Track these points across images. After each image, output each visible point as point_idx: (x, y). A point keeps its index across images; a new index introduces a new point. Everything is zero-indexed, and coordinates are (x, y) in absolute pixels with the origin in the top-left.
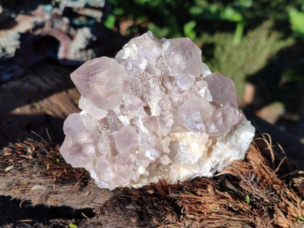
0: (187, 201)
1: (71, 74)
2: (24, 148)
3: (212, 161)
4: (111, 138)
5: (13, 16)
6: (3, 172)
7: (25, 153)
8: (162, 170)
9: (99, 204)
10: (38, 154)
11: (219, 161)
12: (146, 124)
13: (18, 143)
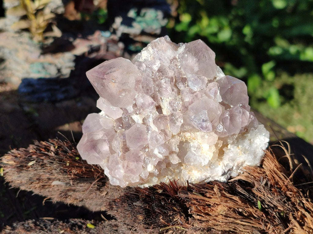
0: (195, 202)
1: (87, 72)
2: (48, 146)
3: (224, 165)
4: (124, 135)
5: (71, 40)
6: (26, 166)
7: (48, 150)
8: (172, 170)
9: (108, 199)
10: (60, 152)
11: (231, 165)
12: (155, 122)
13: (43, 141)
